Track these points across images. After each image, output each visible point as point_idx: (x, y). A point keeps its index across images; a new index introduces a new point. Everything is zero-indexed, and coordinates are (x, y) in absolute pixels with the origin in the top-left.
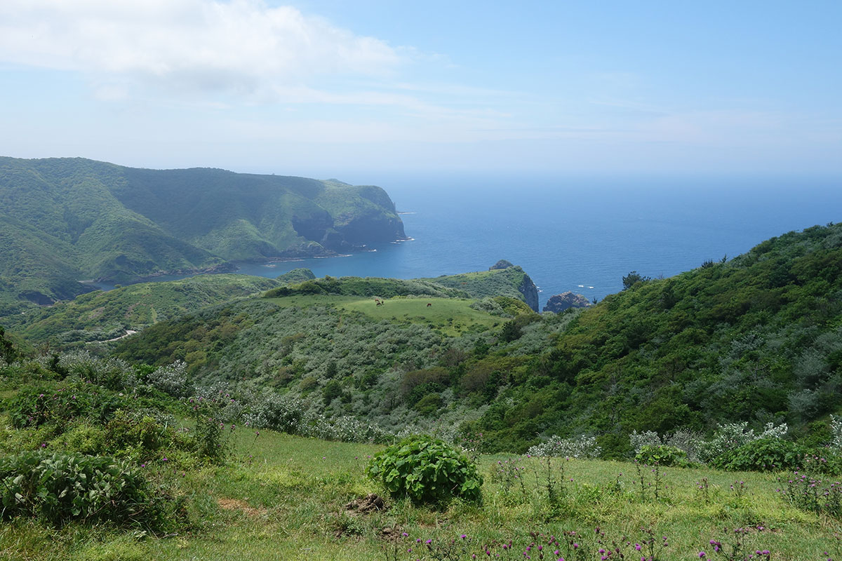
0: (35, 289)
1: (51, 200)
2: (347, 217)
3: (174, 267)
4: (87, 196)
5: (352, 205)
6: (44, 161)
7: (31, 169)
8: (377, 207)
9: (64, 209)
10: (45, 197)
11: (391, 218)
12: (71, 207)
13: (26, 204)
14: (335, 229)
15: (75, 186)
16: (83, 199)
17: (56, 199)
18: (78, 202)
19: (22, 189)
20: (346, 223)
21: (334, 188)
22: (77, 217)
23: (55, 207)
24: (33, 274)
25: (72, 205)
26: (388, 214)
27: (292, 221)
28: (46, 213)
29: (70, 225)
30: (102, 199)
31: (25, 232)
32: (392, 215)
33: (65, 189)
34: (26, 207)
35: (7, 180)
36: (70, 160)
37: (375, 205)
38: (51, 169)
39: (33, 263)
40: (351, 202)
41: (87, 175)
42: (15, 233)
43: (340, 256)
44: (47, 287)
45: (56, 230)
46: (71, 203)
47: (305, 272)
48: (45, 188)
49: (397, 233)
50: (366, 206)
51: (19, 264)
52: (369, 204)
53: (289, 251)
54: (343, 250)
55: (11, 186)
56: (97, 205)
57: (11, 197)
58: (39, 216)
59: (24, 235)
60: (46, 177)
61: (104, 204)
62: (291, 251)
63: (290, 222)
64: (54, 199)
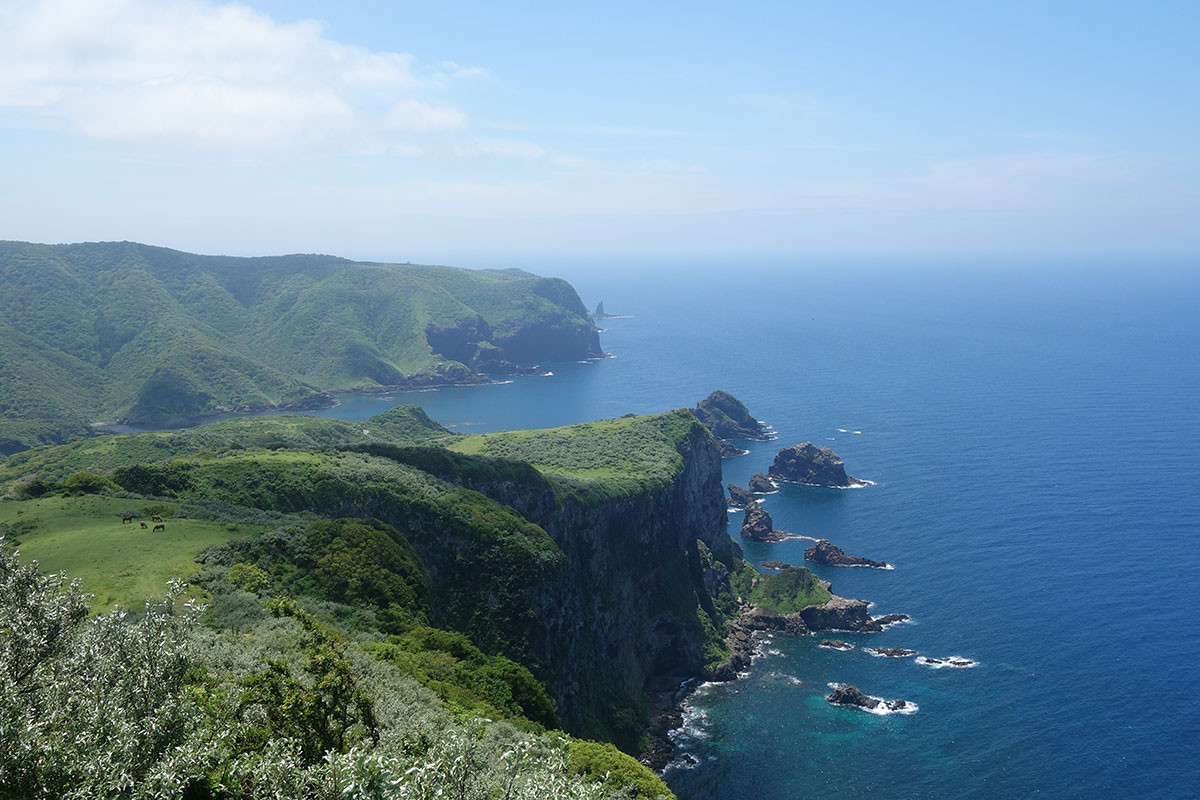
0: (13, 437)
1: (80, 303)
2: (513, 325)
3: (239, 401)
4: (131, 297)
5: (518, 307)
6: (75, 247)
7: (55, 259)
8: (558, 309)
9: (96, 317)
10: (72, 299)
11: (580, 326)
12: (108, 314)
13: (42, 309)
14: (492, 343)
15: (116, 283)
16: (125, 301)
17: (88, 302)
18: (119, 305)
19: (39, 288)
20: (511, 334)
21: (496, 281)
22: (113, 329)
23: (84, 313)
24: (25, 413)
25: (110, 310)
26: (574, 320)
27: (427, 331)
28: (69, 322)
29: (101, 341)
30: (152, 301)
31: (25, 351)
32: (582, 322)
33: (102, 287)
34: (41, 313)
35: (18, 276)
36: (113, 245)
37: (556, 307)
38: (84, 259)
39: (28, 396)
40: (520, 302)
41: (135, 266)
42: (10, 353)
43: (495, 382)
44: (33, 434)
45: (80, 347)
46: (108, 308)
47: (414, 411)
48: (73, 286)
49: (589, 349)
50: (542, 309)
51: (7, 398)
52: (547, 306)
53: (417, 375)
54: (501, 373)
55: (24, 284)
56: (145, 310)
57: (21, 300)
58: (58, 327)
59: (24, 355)
60: (77, 271)
61: (155, 309)
62: (422, 376)
63: (423, 333)
64: (84, 302)
